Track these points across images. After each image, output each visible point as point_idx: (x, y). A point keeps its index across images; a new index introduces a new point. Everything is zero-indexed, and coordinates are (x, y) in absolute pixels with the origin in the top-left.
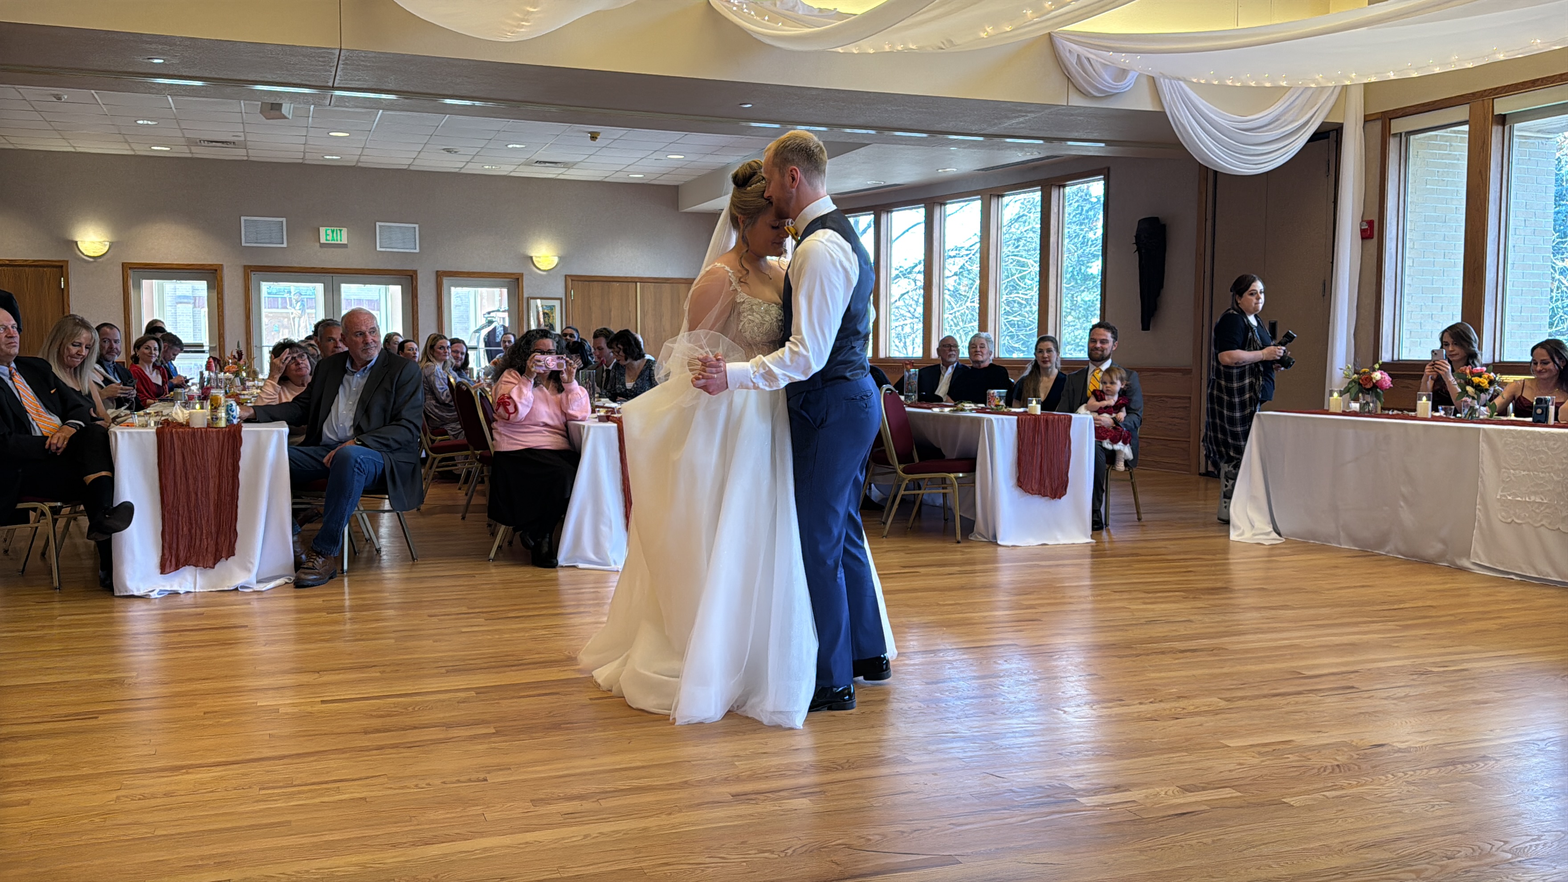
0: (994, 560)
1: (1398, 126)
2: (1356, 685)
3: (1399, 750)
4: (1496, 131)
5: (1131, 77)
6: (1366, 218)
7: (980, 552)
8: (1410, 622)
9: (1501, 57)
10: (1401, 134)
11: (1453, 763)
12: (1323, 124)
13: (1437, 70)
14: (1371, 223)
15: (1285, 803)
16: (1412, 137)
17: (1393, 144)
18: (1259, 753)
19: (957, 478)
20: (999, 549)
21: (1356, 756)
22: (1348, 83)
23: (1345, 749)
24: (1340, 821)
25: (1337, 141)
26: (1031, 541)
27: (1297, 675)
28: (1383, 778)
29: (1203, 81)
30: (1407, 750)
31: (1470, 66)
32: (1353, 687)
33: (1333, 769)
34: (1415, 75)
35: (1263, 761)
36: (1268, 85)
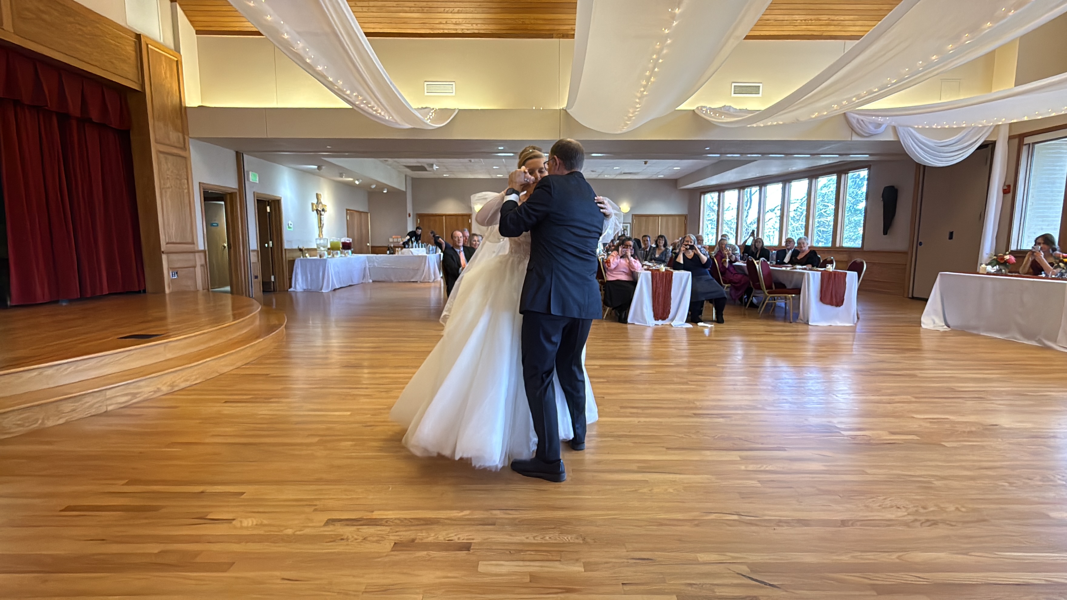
0: (807, 331)
1: (1029, 140)
3: (1006, 428)
5: (883, 127)
6: (1007, 184)
7: (801, 327)
10: (1029, 144)
13: (1053, 114)
14: (1009, 186)
15: (942, 444)
16: (1036, 145)
19: (792, 297)
20: (809, 326)
21: (981, 429)
22: (1000, 123)
25: (992, 149)
26: (824, 324)
29: (920, 127)
30: (1010, 429)
35: (932, 426)
36: (955, 127)
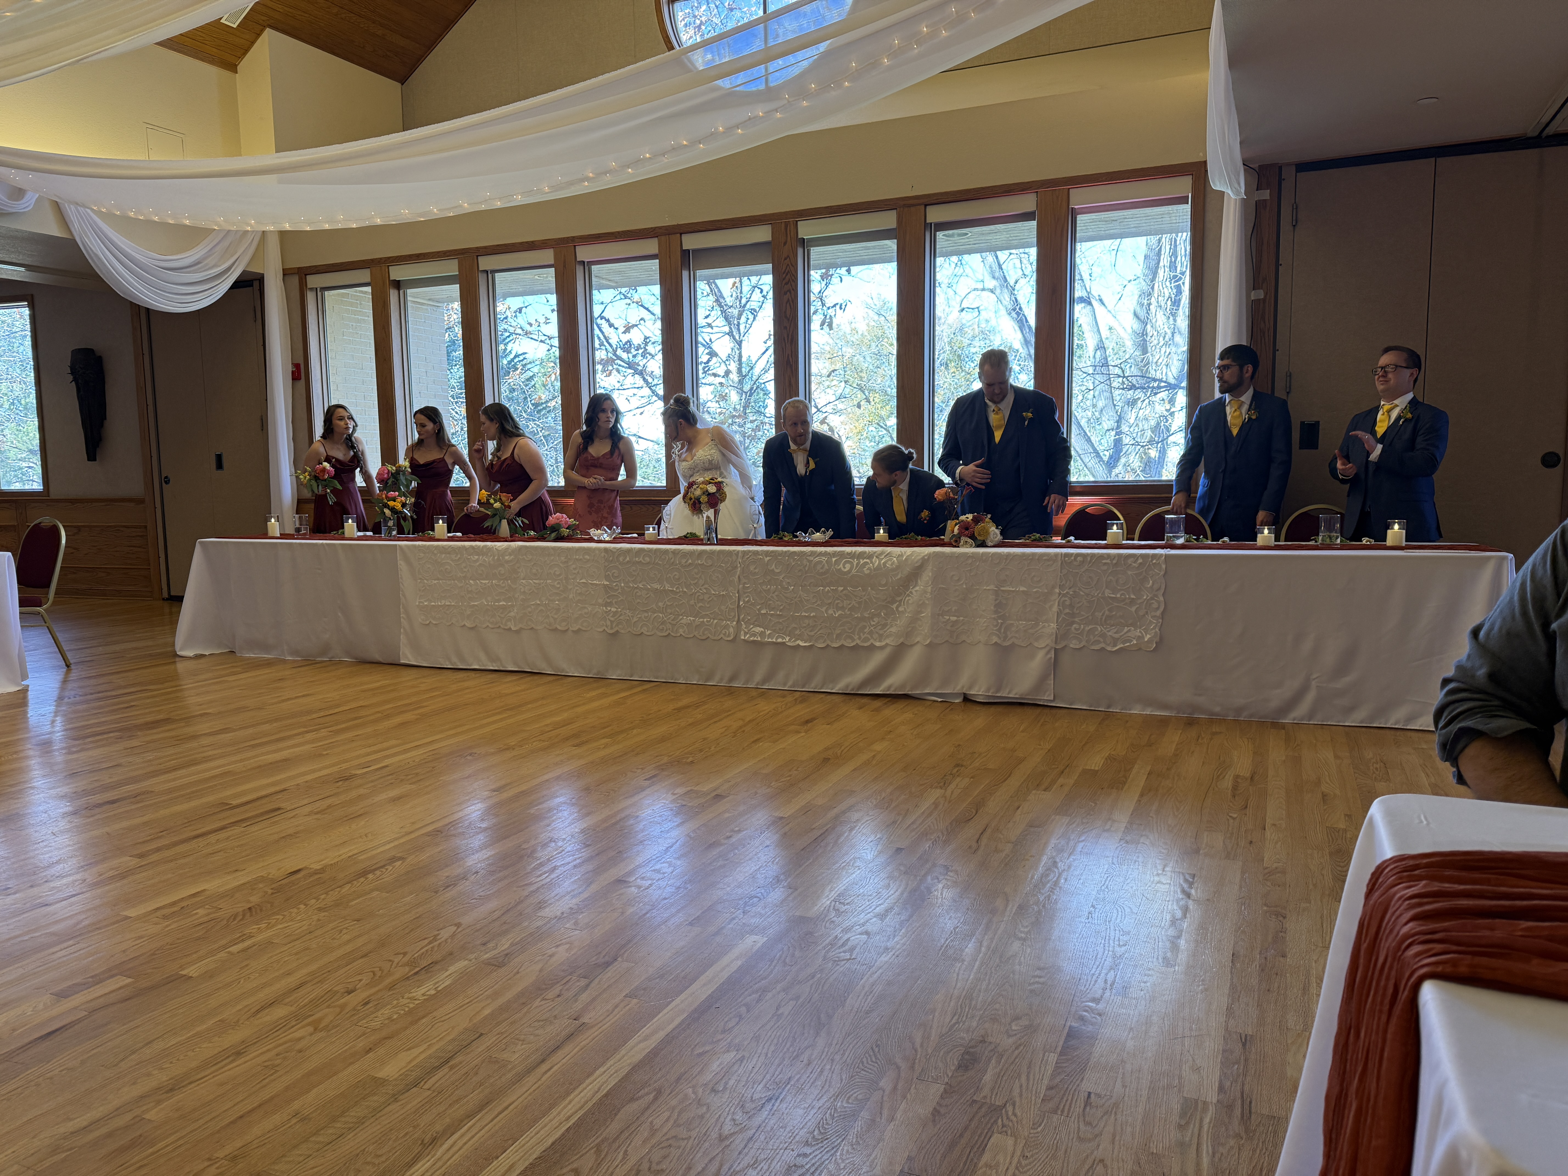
1: (313, 281)
2: (282, 805)
3: (316, 872)
4: (393, 294)
5: (29, 198)
6: (293, 362)
8: (343, 726)
9: (379, 221)
10: (316, 288)
11: (364, 873)
12: (244, 273)
13: (327, 226)
14: (298, 367)
15: (185, 975)
16: (326, 293)
17: (310, 297)
18: (165, 917)
21: (270, 891)
22: (249, 229)
23: (261, 886)
24: (242, 981)
25: (260, 290)
27: (225, 806)
28: (295, 910)
29: (105, 210)
30: (322, 870)
31: (354, 226)
32: (279, 809)
33: (244, 915)
34: (308, 229)
35: (167, 926)
36: (171, 222)
